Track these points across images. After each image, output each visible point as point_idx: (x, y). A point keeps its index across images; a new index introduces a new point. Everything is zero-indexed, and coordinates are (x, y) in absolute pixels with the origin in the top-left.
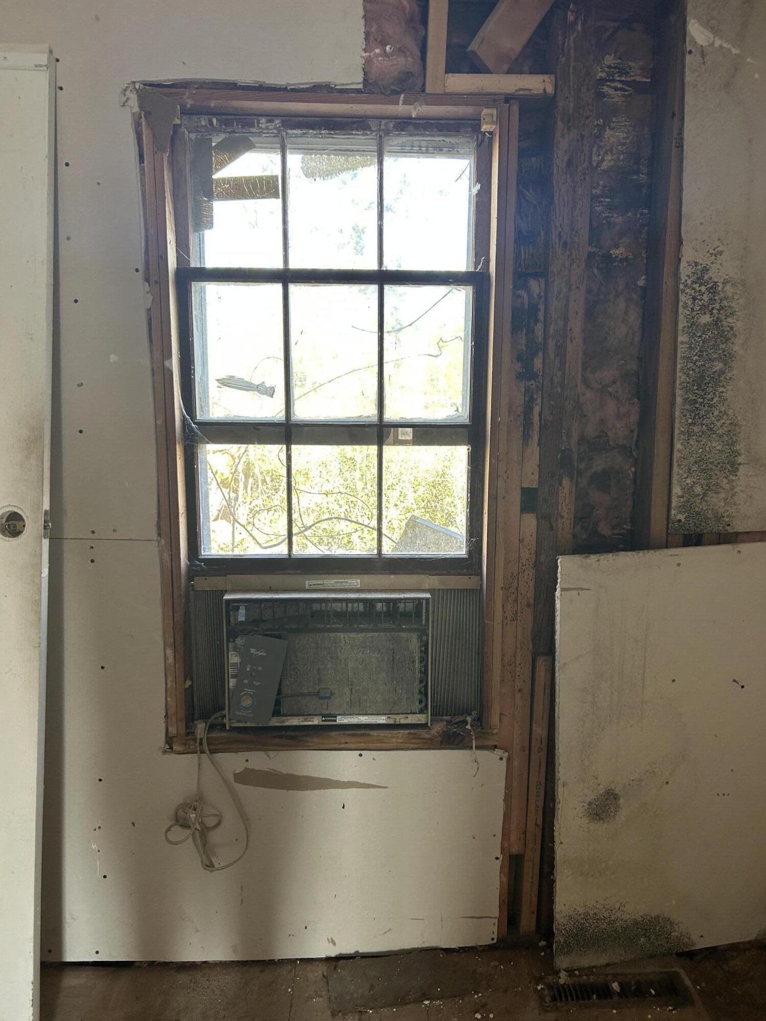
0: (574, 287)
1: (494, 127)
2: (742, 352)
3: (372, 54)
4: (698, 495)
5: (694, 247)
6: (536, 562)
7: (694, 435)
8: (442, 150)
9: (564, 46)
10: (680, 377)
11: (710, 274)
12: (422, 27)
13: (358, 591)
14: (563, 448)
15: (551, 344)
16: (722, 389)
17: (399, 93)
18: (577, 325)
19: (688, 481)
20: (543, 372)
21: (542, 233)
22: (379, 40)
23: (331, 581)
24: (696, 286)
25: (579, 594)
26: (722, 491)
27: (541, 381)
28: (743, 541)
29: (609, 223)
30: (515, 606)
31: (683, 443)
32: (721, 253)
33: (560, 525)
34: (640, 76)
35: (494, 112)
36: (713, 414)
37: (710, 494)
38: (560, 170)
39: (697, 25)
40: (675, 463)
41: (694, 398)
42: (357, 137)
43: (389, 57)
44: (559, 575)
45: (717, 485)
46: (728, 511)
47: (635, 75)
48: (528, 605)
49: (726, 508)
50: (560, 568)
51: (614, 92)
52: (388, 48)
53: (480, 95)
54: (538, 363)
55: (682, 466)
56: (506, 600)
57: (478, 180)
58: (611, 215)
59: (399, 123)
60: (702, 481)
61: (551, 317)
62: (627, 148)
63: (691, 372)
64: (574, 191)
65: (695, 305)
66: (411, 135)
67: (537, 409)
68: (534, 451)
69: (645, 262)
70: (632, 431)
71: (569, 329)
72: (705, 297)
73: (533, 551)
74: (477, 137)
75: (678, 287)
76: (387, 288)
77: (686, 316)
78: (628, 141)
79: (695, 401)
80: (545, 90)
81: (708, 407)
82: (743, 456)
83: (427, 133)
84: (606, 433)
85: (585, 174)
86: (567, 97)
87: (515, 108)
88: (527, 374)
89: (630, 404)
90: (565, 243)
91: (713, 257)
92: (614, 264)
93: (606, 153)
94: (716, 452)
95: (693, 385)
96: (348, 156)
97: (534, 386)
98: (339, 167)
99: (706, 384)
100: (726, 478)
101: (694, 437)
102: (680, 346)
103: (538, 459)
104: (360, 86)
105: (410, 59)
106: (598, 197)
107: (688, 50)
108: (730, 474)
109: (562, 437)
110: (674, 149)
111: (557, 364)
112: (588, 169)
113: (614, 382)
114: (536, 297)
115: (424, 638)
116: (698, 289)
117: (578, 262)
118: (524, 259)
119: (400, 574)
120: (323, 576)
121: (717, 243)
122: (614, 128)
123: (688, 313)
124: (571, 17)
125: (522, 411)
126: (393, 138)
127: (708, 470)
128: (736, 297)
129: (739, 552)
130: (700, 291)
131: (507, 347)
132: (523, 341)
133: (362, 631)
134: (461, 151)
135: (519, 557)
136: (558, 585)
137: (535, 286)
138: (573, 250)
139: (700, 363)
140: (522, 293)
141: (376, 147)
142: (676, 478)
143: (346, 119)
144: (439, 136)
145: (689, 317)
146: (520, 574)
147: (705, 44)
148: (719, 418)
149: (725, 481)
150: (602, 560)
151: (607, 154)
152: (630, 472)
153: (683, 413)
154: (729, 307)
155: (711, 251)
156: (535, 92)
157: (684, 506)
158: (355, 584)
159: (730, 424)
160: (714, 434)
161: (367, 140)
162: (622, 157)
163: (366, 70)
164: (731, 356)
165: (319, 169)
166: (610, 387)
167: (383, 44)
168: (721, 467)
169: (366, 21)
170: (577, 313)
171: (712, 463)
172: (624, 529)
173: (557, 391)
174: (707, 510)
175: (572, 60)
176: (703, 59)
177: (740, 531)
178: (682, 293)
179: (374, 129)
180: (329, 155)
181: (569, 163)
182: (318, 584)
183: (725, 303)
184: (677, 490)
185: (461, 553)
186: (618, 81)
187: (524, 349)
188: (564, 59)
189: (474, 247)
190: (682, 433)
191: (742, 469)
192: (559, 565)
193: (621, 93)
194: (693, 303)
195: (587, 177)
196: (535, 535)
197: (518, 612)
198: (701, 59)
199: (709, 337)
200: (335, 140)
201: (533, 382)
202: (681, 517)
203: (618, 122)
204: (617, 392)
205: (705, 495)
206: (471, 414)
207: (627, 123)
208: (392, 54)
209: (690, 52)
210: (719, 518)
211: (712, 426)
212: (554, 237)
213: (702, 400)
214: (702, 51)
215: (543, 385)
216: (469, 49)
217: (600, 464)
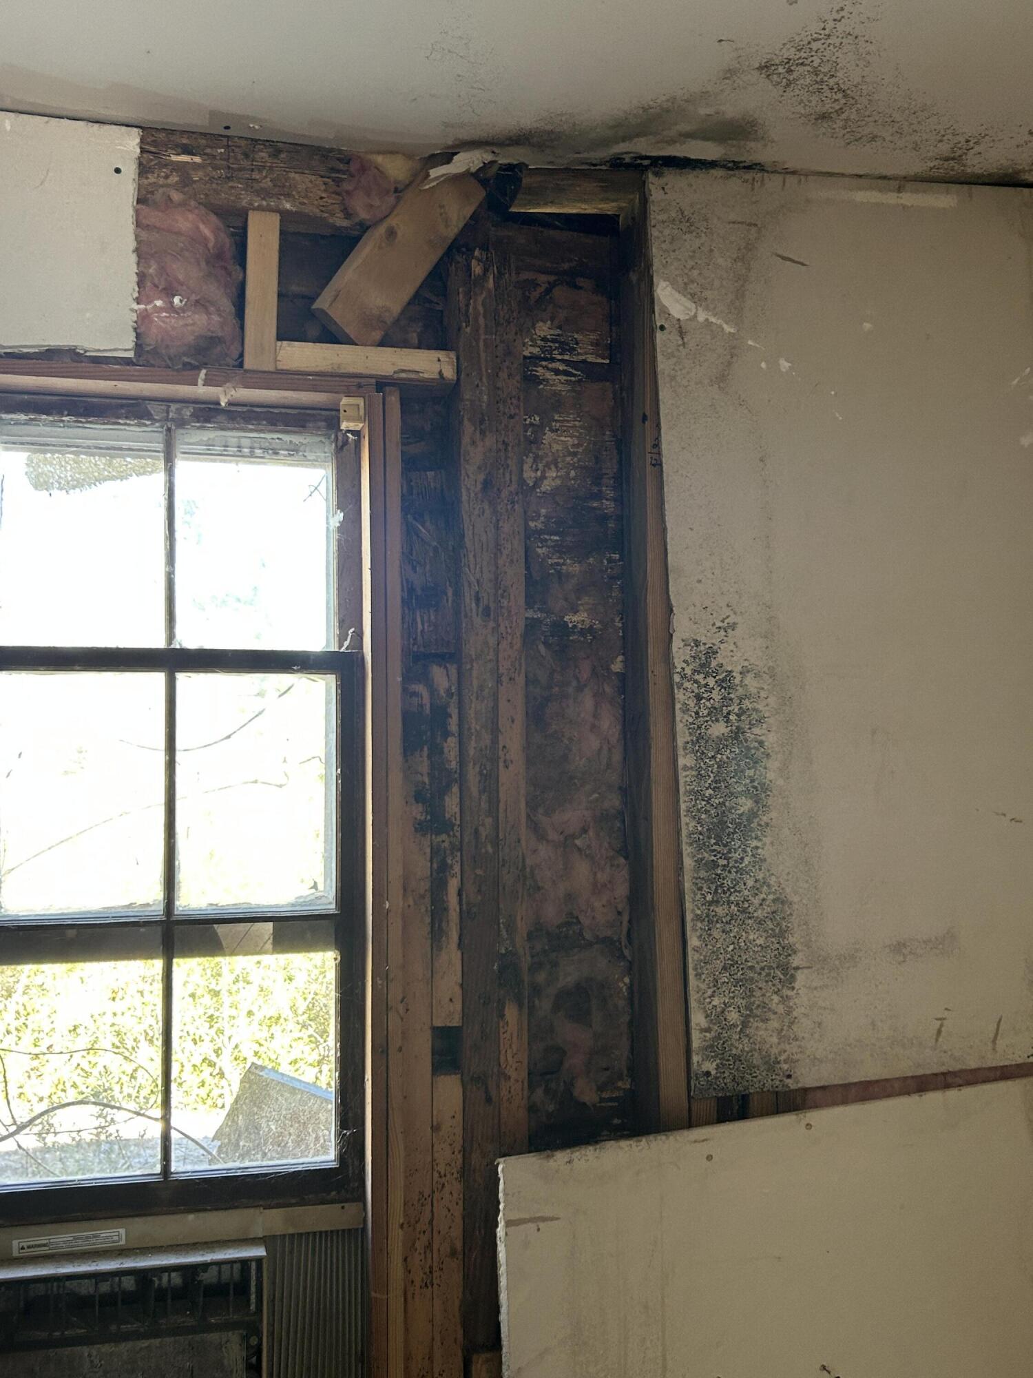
0: (505, 679)
1: (361, 425)
2: (780, 782)
3: (149, 307)
4: (734, 1026)
5: (692, 617)
6: (463, 1167)
7: (717, 922)
8: (276, 454)
9: (467, 311)
10: (687, 824)
11: (720, 658)
12: (238, 267)
13: (122, 1252)
14: (503, 951)
15: (472, 774)
16: (755, 843)
17: (198, 368)
18: (513, 739)
19: (716, 1002)
20: (461, 820)
21: (450, 592)
22: (160, 288)
23: (63, 1237)
24: (700, 677)
25: (539, 1230)
26: (772, 1016)
27: (458, 834)
28: (817, 1106)
29: (559, 573)
30: (429, 1256)
31: (701, 936)
32: (733, 626)
33: (504, 1092)
34: (591, 354)
35: (361, 402)
36: (745, 884)
37: (754, 1023)
38: (472, 495)
39: (669, 289)
40: (691, 973)
41: (713, 858)
42: (127, 427)
43: (178, 313)
44: (501, 1195)
45: (764, 1006)
46: (785, 1051)
47: (586, 354)
48: (453, 1253)
49: (782, 1046)
50: (502, 1181)
51: (554, 377)
52: (176, 300)
53: (336, 376)
54: (452, 804)
55: (703, 976)
56: (410, 1246)
57: (340, 506)
58: (562, 561)
59: (201, 410)
60: (739, 1001)
61: (469, 729)
62: (579, 460)
63: (703, 816)
64: (497, 528)
65: (700, 708)
66: (222, 429)
67: (453, 884)
68: (451, 957)
69: (621, 634)
70: (619, 913)
71: (501, 746)
72: (716, 695)
73: (458, 1147)
74: (337, 437)
75: (671, 679)
76: (181, 677)
77: (688, 726)
78: (580, 450)
79: (715, 864)
80: (440, 373)
81: (736, 872)
82: (800, 955)
83: (251, 427)
84: (577, 918)
85: (513, 503)
86: (478, 386)
87: (393, 398)
88: (433, 823)
89: (612, 866)
90: (487, 609)
91: (722, 632)
92: (571, 638)
93: (547, 466)
94: (756, 949)
95: (709, 838)
96: (112, 457)
97: (446, 844)
98: (96, 474)
99: (729, 835)
100: (776, 993)
101: (718, 926)
102: (682, 774)
103: (459, 974)
104: (131, 354)
105: (216, 318)
106: (540, 532)
107: (659, 324)
108: (783, 986)
109: (499, 930)
110: (649, 468)
111: (484, 805)
112: (517, 494)
113: (584, 830)
114: (444, 695)
115: (254, 1341)
116: (703, 682)
117: (510, 638)
118: (422, 631)
119: (206, 1210)
120: (49, 1227)
121: (727, 612)
122: (558, 430)
123: (691, 720)
124: (477, 269)
125: (427, 888)
126: (190, 431)
127: (746, 980)
128: (763, 694)
129: (809, 1126)
130: (707, 685)
131: (396, 778)
132: (424, 767)
133: (126, 1337)
134: (311, 456)
135: (433, 1160)
136: (501, 1215)
137: (441, 677)
138: (500, 618)
139: (717, 801)
140: (420, 688)
141: (162, 445)
142: (695, 997)
143: (108, 401)
144: (271, 431)
145: (692, 726)
146: (436, 1195)
147: (682, 317)
148: (756, 891)
149: (776, 998)
150: (576, 1160)
151: (550, 469)
152: (621, 985)
153: (697, 884)
154: (755, 710)
155: (719, 624)
156: (426, 376)
157: (712, 1046)
158: (116, 1238)
159: (774, 901)
160: (750, 918)
161: (144, 434)
162: (573, 473)
163: (138, 331)
164: (765, 788)
165: (60, 477)
166: (577, 839)
167: (169, 292)
168: (769, 974)
169: (139, 256)
170: (513, 721)
171: (751, 968)
172: (619, 1089)
173: (487, 852)
174: (751, 1051)
175: (482, 331)
176: (683, 338)
177: (807, 1086)
178: (679, 688)
179: (156, 417)
180: (77, 454)
181: (487, 484)
182: (39, 1246)
183: (746, 704)
184: (698, 1019)
185: (323, 1158)
186: (559, 360)
187: (427, 780)
188: (468, 330)
189: (336, 610)
190: (698, 918)
191: (801, 977)
192: (501, 1175)
193: (565, 378)
194: (697, 704)
195: (516, 507)
196: (459, 1117)
197: (434, 1269)
198: (679, 338)
199: (728, 758)
200: (87, 430)
201: (444, 837)
202: (710, 1066)
203: (563, 421)
204: (589, 847)
205: (745, 1024)
206: (339, 895)
207: (577, 423)
208: (183, 310)
209: (662, 328)
210: (771, 1065)
211: (746, 905)
212: (467, 600)
213: (725, 862)
214: (680, 327)
215: (461, 842)
216: (317, 305)
217: (570, 972)
